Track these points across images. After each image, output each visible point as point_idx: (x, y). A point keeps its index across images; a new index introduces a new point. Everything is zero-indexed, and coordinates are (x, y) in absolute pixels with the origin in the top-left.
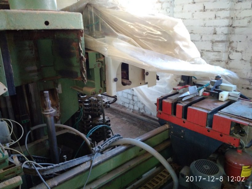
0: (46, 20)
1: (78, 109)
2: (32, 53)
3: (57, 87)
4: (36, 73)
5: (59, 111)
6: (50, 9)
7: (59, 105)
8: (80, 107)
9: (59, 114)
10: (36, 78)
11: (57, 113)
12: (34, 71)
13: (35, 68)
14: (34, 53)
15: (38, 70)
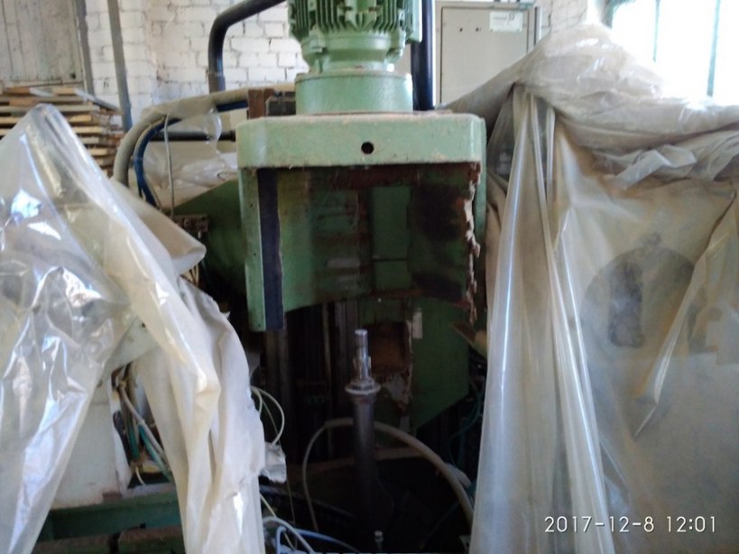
0: (366, 140)
1: (465, 392)
2: (351, 223)
3: (411, 320)
4: (355, 277)
5: (408, 388)
6: (390, 110)
7: (411, 370)
8: (475, 387)
9: (409, 398)
10: (355, 289)
11: (404, 392)
12: (350, 271)
13: (352, 262)
14: (355, 224)
15: (362, 269)
